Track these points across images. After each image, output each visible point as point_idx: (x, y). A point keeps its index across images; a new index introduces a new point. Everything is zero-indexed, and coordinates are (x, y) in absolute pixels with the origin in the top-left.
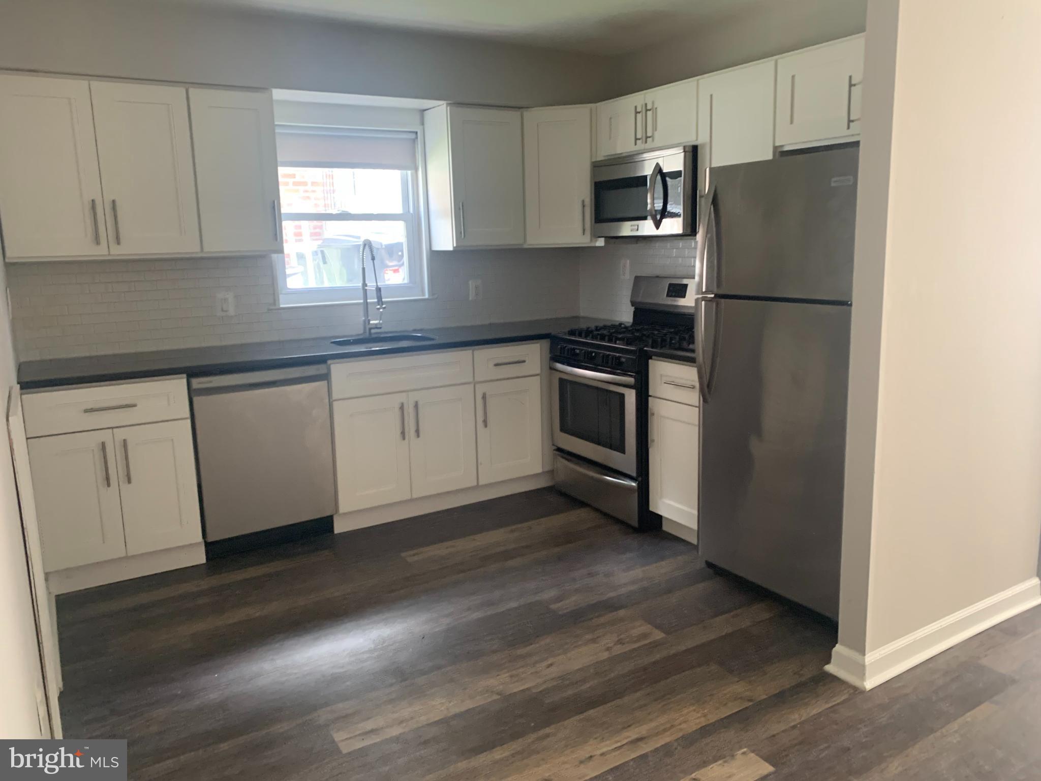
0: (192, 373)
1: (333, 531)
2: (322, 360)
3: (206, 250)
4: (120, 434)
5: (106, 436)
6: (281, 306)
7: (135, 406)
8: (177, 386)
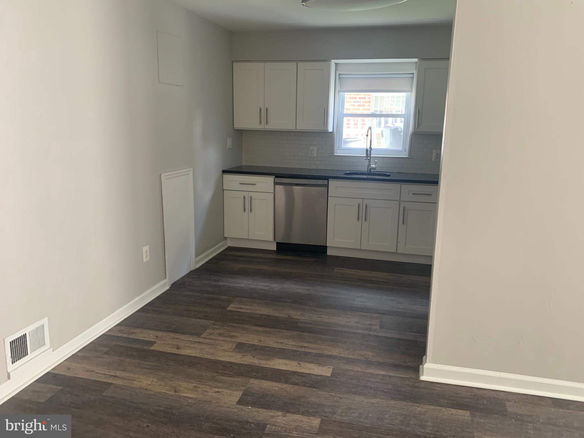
0: (277, 176)
1: (326, 253)
2: (327, 178)
3: (297, 128)
4: (251, 194)
5: (246, 194)
6: (335, 154)
7: (255, 184)
8: (270, 180)
